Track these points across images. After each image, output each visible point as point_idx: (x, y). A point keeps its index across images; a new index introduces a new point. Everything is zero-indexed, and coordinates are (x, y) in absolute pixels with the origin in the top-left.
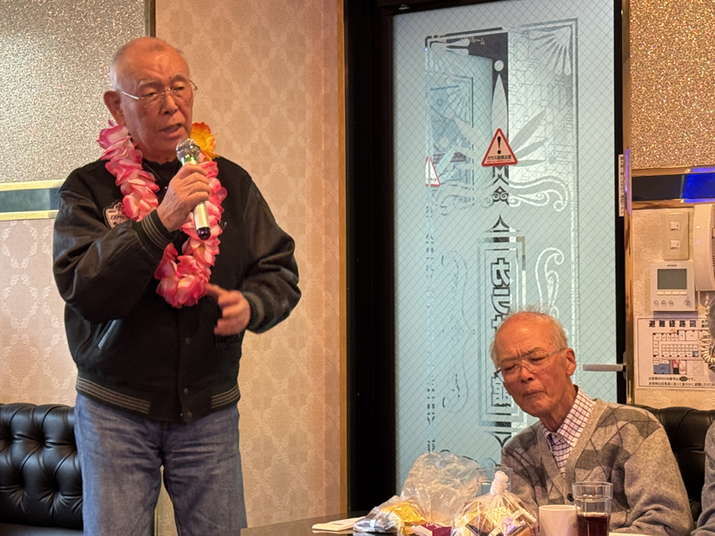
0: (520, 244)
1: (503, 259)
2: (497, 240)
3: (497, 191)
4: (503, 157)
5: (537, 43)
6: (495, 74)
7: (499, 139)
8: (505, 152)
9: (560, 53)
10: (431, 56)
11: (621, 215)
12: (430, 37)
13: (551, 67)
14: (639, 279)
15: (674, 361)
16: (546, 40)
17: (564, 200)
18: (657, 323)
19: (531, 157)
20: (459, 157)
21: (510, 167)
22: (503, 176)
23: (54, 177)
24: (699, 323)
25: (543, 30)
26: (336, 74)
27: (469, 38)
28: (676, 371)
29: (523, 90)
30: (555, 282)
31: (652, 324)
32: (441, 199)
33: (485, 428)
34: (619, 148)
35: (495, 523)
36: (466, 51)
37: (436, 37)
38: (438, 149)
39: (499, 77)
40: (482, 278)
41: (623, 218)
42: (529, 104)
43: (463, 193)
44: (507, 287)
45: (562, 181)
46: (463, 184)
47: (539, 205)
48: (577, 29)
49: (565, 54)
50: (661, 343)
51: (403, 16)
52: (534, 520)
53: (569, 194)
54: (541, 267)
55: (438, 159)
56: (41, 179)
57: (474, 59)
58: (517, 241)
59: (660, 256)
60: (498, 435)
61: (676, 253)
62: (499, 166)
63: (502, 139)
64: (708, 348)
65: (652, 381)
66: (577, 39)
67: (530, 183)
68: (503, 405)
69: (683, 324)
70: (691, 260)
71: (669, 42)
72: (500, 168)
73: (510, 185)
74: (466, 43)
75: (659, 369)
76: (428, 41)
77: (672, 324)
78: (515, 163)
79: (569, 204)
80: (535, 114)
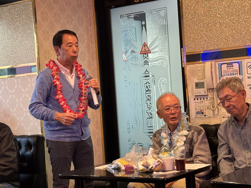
0: (153, 77)
1: (148, 82)
2: (146, 76)
3: (145, 61)
4: (146, 51)
5: (155, 15)
6: (142, 25)
7: (145, 45)
8: (147, 49)
9: (162, 18)
10: (122, 21)
11: (183, 67)
12: (122, 15)
13: (159, 22)
14: (190, 86)
15: (202, 110)
16: (157, 14)
17: (166, 63)
18: (196, 99)
19: (155, 50)
20: (133, 52)
21: (149, 54)
22: (147, 57)
23: (8, 65)
24: (209, 98)
25: (156, 11)
26: (94, 28)
27: (134, 15)
28: (203, 113)
29: (151, 30)
30: (164, 88)
31: (195, 99)
32: (128, 65)
33: (146, 134)
34: (181, 46)
35: (151, 164)
36: (133, 19)
37: (123, 15)
38: (126, 50)
39: (144, 26)
40: (142, 88)
41: (184, 67)
42: (153, 34)
43: (135, 63)
44: (150, 91)
45: (165, 57)
46: (134, 60)
47: (158, 65)
48: (166, 10)
49: (163, 18)
50: (197, 105)
51: (113, 9)
52: (162, 162)
53: (167, 61)
54: (160, 84)
55: (126, 53)
56: (3, 66)
57: (136, 21)
58: (152, 76)
59: (196, 78)
60: (150, 136)
61: (201, 77)
62: (145, 54)
63: (146, 46)
64: (212, 106)
65: (195, 117)
66: (167, 13)
67: (155, 58)
68: (151, 127)
69: (204, 99)
70: (205, 79)
71: (195, 13)
72: (146, 54)
73: (149, 59)
74: (133, 16)
75: (197, 113)
76: (121, 16)
77: (201, 99)
78: (150, 52)
79: (167, 64)
80: (155, 37)
